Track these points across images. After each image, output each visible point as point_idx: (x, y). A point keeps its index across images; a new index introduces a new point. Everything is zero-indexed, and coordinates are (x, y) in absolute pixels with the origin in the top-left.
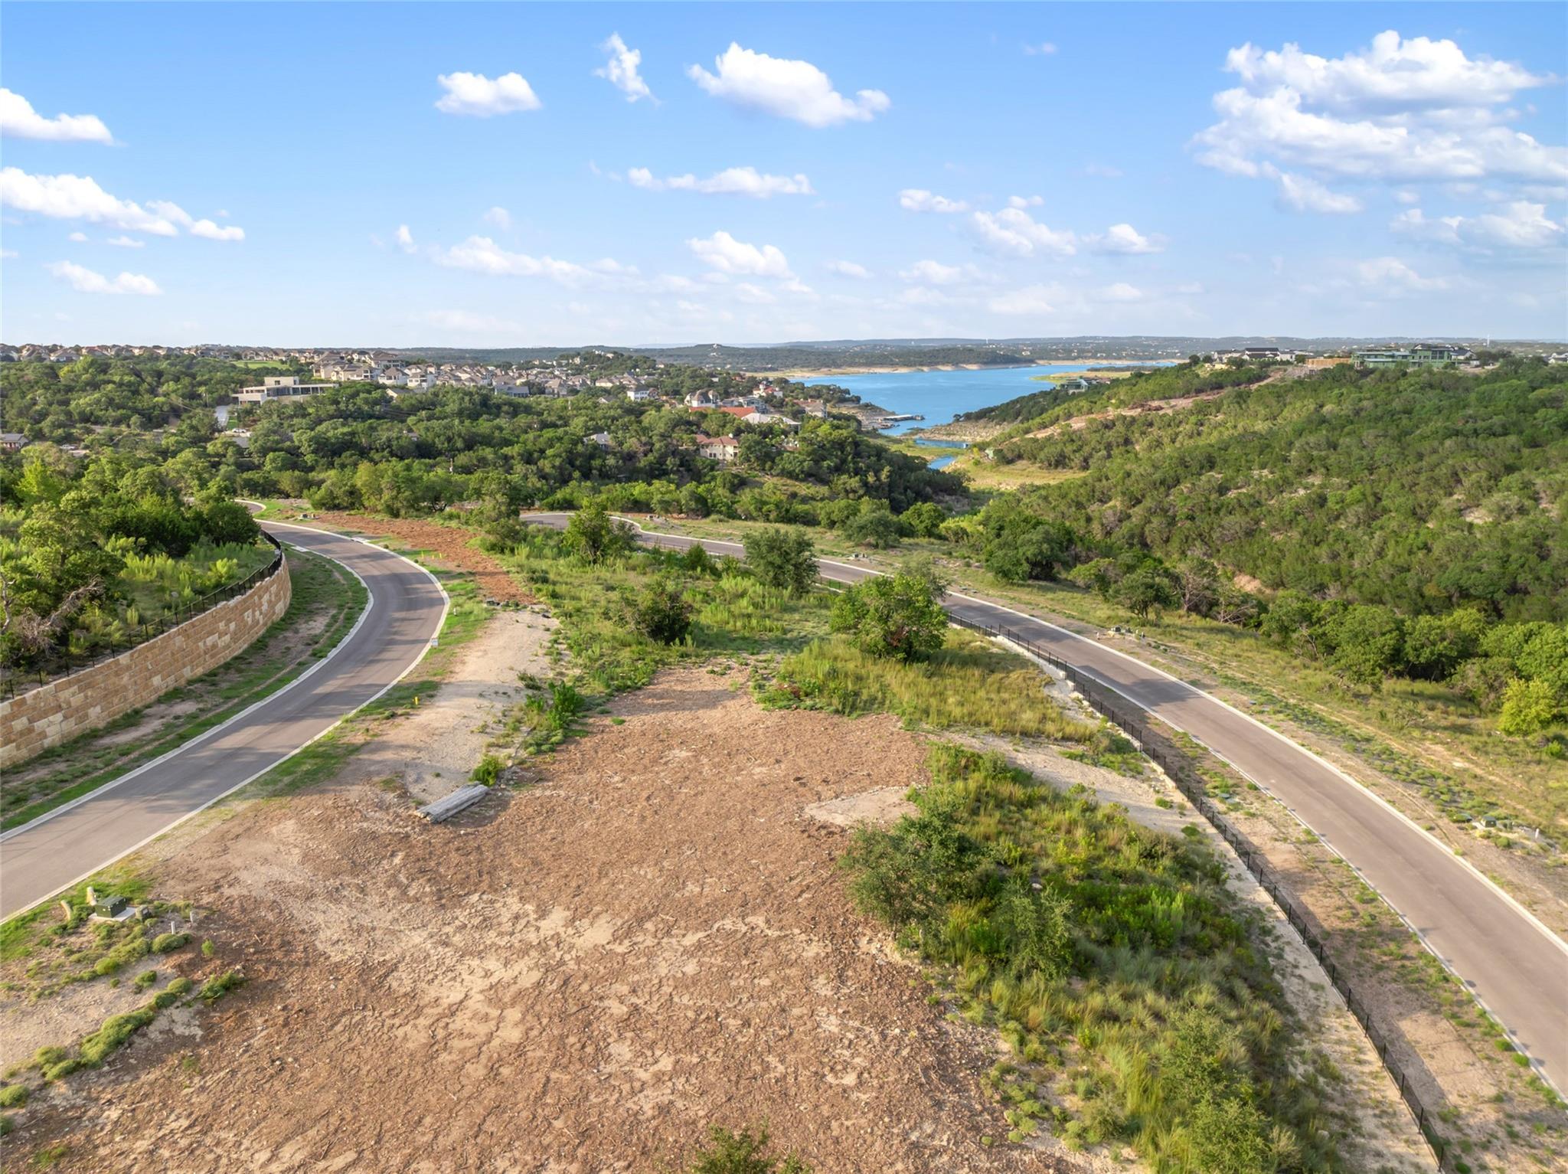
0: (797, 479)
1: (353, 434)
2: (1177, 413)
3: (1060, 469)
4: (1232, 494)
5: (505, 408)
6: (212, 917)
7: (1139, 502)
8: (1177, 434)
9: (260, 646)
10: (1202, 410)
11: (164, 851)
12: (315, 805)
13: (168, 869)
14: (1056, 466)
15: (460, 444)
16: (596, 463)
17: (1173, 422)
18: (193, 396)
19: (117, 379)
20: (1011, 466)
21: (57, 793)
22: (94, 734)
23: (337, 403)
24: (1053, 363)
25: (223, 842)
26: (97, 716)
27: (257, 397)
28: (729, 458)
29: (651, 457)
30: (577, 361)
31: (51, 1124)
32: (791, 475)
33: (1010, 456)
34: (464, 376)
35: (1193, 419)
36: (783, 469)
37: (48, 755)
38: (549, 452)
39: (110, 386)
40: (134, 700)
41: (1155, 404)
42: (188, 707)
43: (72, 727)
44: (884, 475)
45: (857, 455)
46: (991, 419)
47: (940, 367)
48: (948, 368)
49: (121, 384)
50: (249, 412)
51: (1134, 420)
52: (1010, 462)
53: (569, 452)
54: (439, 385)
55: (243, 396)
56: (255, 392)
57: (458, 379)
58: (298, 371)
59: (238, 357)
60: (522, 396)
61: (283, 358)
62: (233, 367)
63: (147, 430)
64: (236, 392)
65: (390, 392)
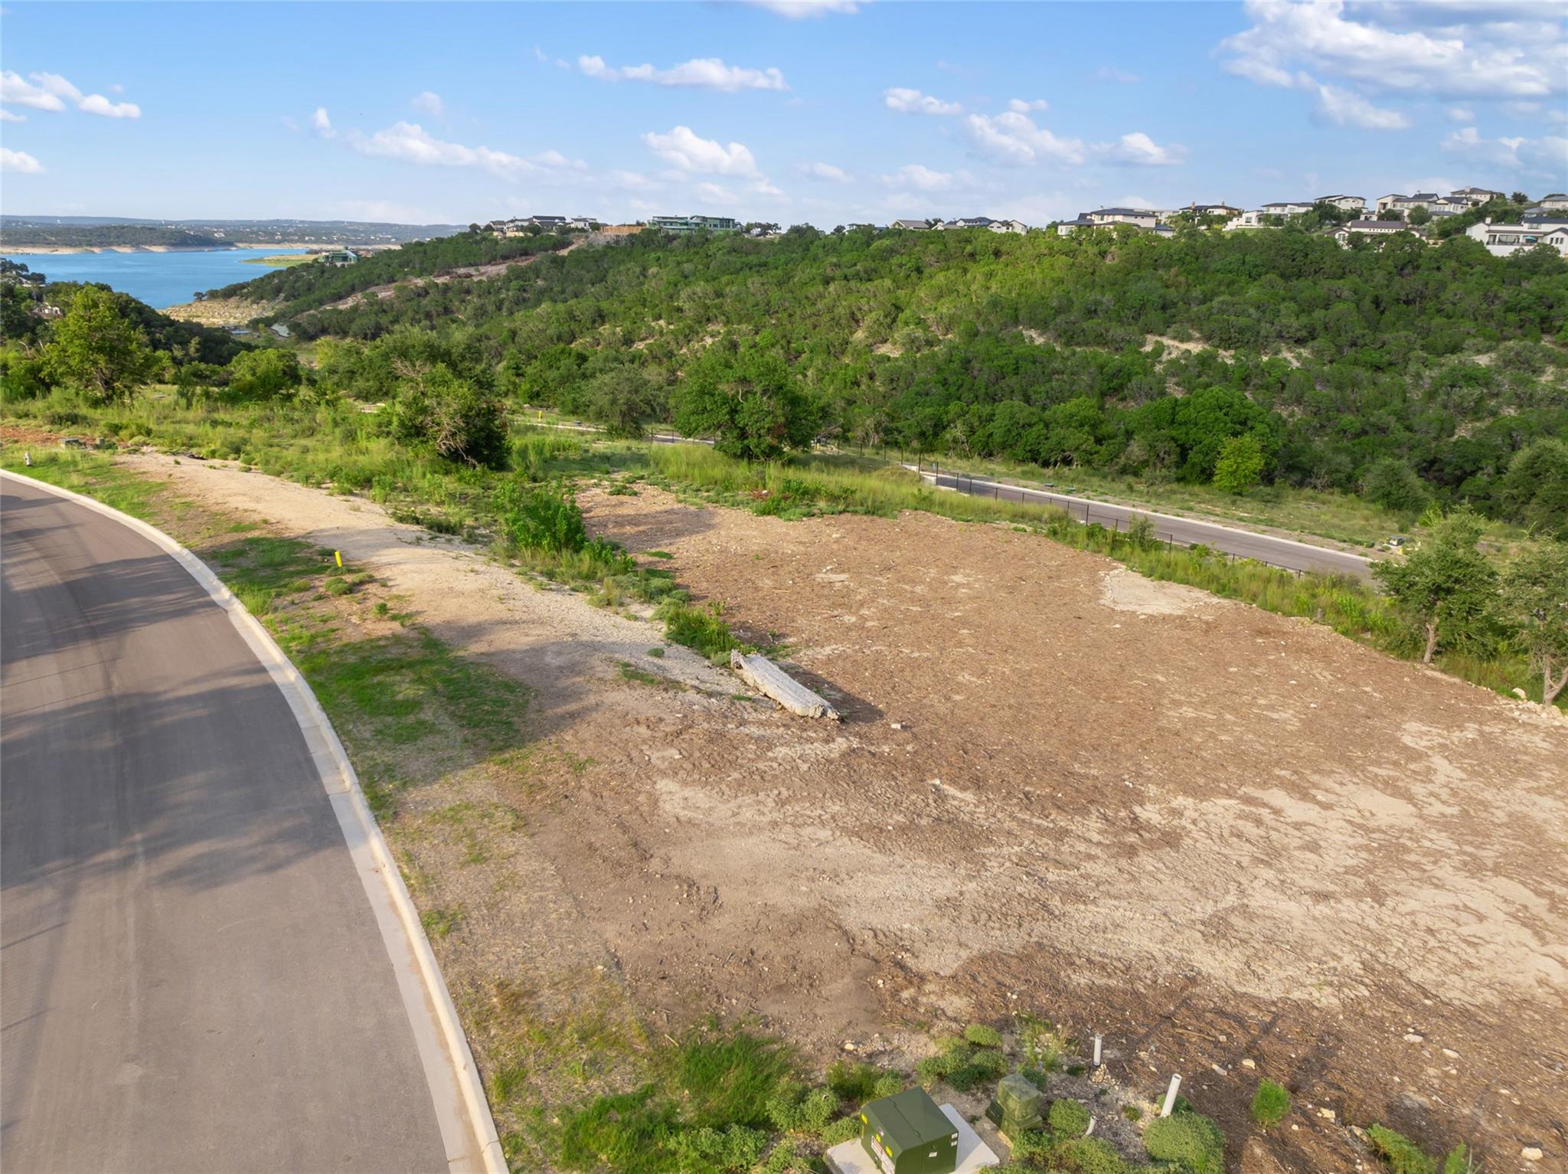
2: (491, 281)
8: (502, 302)
10: (517, 275)
17: (489, 288)
35: (514, 284)
41: (464, 271)
51: (447, 288)
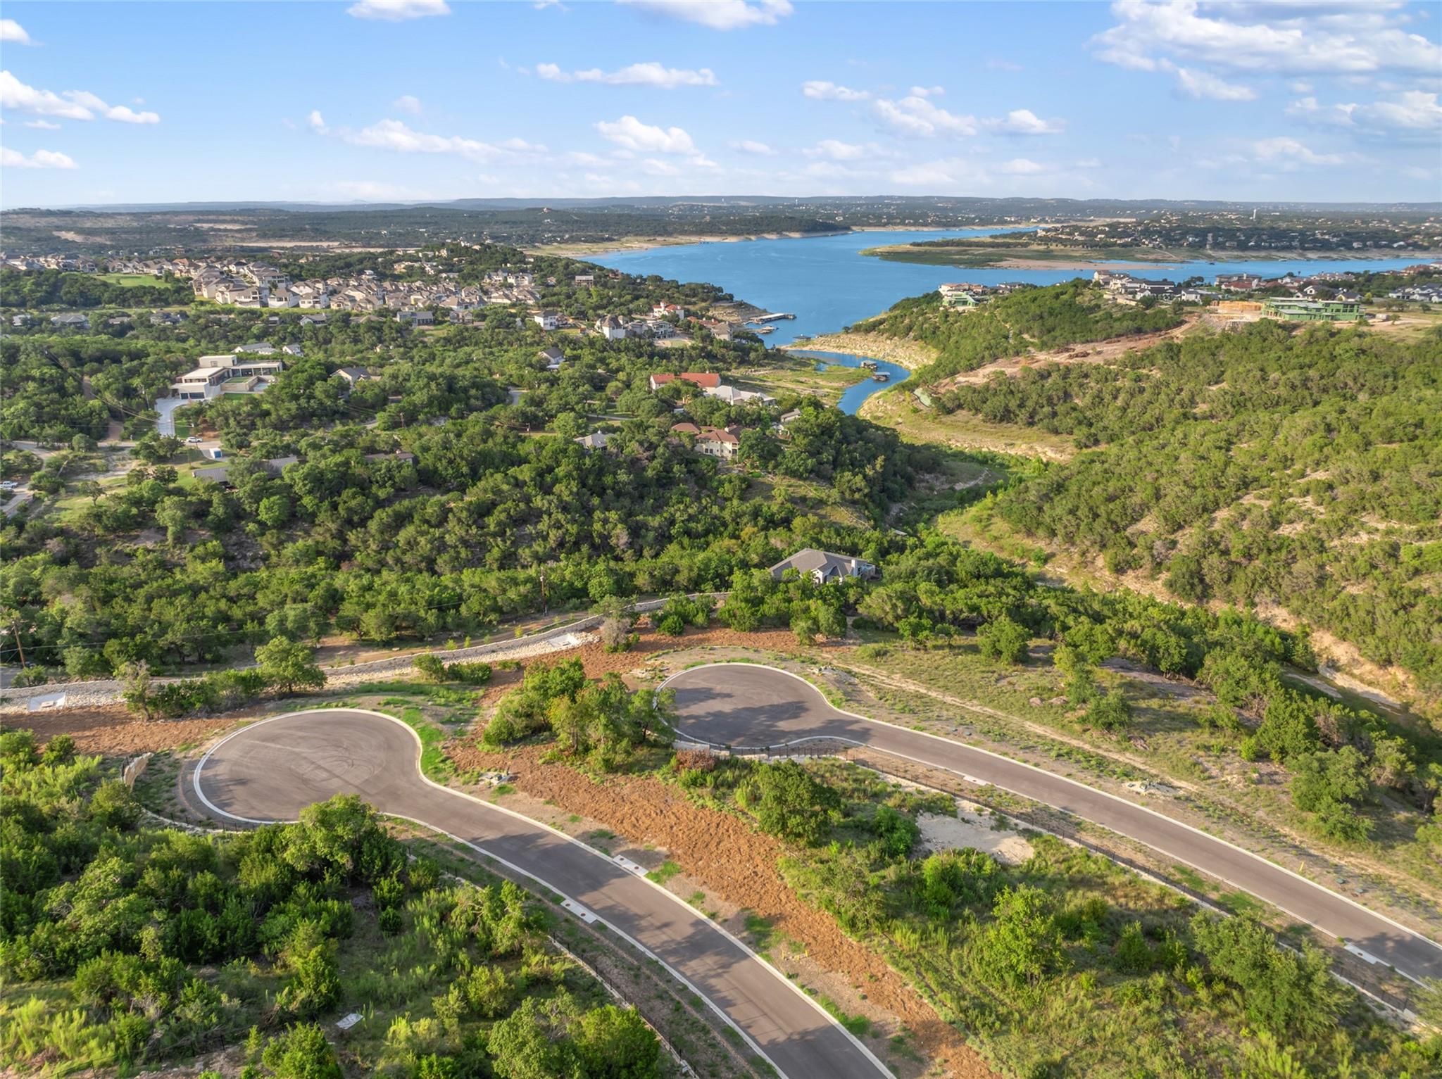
0: (800, 477)
1: (347, 463)
2: (1109, 363)
3: (1004, 424)
4: (1285, 530)
7: (1180, 527)
10: (1134, 361)
14: (1001, 420)
15: (465, 470)
16: (608, 480)
17: (1106, 373)
18: (128, 393)
19: (36, 373)
20: (955, 418)
23: (296, 398)
24: (867, 229)
27: (199, 387)
28: (729, 456)
29: (656, 463)
30: (444, 253)
32: (795, 474)
33: (950, 405)
34: (359, 296)
35: (1129, 372)
36: (787, 468)
38: (560, 471)
39: (31, 386)
41: (1079, 348)
44: (880, 461)
46: (882, 333)
47: (766, 236)
48: (773, 237)
49: (42, 381)
50: (199, 412)
51: (1066, 369)
52: (950, 412)
53: (578, 468)
54: (334, 307)
55: (183, 387)
56: (196, 381)
57: (353, 300)
58: (178, 290)
59: (106, 270)
60: (427, 322)
61: (156, 272)
62: (105, 284)
63: (91, 448)
64: (174, 382)
65: (342, 373)
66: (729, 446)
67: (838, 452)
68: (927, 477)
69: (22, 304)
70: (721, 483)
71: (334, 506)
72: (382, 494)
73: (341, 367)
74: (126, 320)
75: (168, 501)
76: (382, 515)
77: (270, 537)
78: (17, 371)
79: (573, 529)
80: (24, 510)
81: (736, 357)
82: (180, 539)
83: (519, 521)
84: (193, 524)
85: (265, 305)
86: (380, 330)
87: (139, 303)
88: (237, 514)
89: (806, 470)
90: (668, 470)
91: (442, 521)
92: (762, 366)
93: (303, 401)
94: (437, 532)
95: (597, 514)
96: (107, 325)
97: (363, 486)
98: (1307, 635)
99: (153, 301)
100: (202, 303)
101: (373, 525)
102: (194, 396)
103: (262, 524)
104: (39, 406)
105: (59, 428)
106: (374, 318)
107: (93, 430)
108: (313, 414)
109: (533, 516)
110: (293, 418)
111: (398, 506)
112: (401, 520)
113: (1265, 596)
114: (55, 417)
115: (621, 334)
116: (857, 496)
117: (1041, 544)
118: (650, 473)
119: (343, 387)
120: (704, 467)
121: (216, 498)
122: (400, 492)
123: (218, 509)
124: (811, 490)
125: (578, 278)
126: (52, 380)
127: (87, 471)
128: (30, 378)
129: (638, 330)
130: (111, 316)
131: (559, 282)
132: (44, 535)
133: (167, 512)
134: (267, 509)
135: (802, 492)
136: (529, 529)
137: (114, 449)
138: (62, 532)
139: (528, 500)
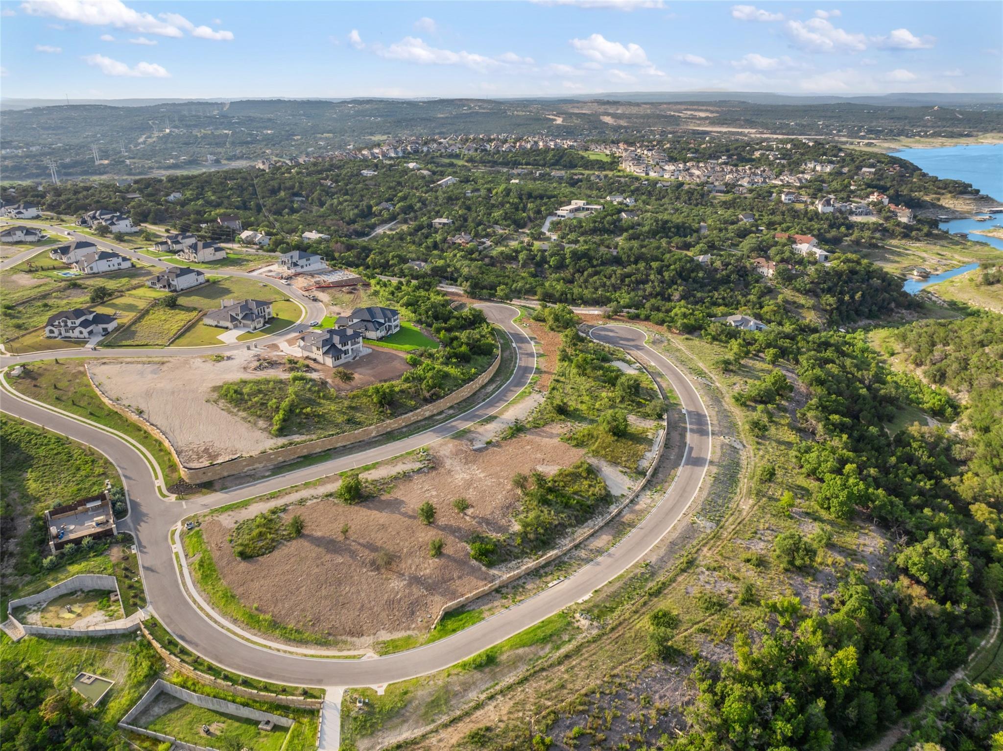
0: (801, 293)
1: (589, 250)
5: (673, 230)
6: (434, 457)
9: (474, 394)
11: (433, 445)
12: (457, 442)
13: (432, 448)
15: (632, 259)
16: (693, 275)
18: (539, 212)
19: (511, 201)
20: (989, 287)
21: (425, 428)
22: (434, 415)
23: (595, 222)
25: (441, 445)
26: (435, 412)
27: (564, 213)
28: (769, 276)
29: (724, 273)
31: (410, 476)
32: (798, 291)
33: (991, 280)
36: (796, 286)
37: (426, 419)
38: (672, 267)
39: (508, 205)
40: (442, 408)
42: (451, 412)
43: (431, 414)
44: (858, 296)
45: (849, 280)
49: (512, 204)
50: (559, 223)
52: (991, 284)
53: (682, 267)
54: (680, 179)
55: (559, 212)
56: (564, 211)
57: (691, 175)
58: (612, 163)
59: (587, 150)
60: (721, 192)
61: (608, 152)
62: (583, 157)
63: (516, 231)
64: (557, 209)
65: (623, 214)
66: (771, 271)
67: (836, 285)
68: (904, 311)
69: (544, 165)
70: (754, 287)
71: (576, 264)
72: (595, 263)
73: (625, 211)
74: (581, 177)
75: (525, 252)
76: (590, 270)
77: (550, 271)
78: (506, 199)
79: (658, 289)
80: (485, 248)
81: (901, 233)
82: (523, 266)
83: (638, 282)
84: (529, 262)
85: (647, 174)
86: (693, 194)
87: (593, 168)
88: (544, 260)
89: (805, 290)
90: (728, 276)
91: (610, 278)
92: (919, 240)
93: (597, 224)
94: (605, 280)
95: (675, 287)
96: (572, 178)
97: (590, 259)
98: (967, 408)
99: (599, 168)
100: (619, 171)
101: (586, 273)
102: (562, 216)
103: (550, 266)
104: (506, 214)
105: (509, 222)
106: (693, 187)
107: (519, 225)
108: (600, 230)
109: (645, 282)
110: (590, 230)
111: (598, 268)
112: (596, 273)
113: (965, 386)
114: (510, 218)
115: (830, 209)
116: (828, 308)
117: (897, 347)
118: (718, 276)
119: (620, 220)
120: (750, 278)
121: (539, 254)
122: (603, 264)
123: (538, 258)
124: (802, 300)
125: (864, 169)
126: (516, 204)
127: (510, 239)
128: (509, 202)
129: (843, 209)
130: (576, 175)
131: (849, 171)
132: (486, 256)
133: (522, 256)
134: (553, 261)
135: (797, 300)
136: (641, 286)
137: (524, 233)
138: (492, 257)
139: (648, 275)
